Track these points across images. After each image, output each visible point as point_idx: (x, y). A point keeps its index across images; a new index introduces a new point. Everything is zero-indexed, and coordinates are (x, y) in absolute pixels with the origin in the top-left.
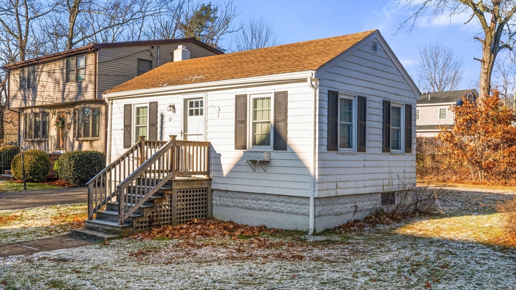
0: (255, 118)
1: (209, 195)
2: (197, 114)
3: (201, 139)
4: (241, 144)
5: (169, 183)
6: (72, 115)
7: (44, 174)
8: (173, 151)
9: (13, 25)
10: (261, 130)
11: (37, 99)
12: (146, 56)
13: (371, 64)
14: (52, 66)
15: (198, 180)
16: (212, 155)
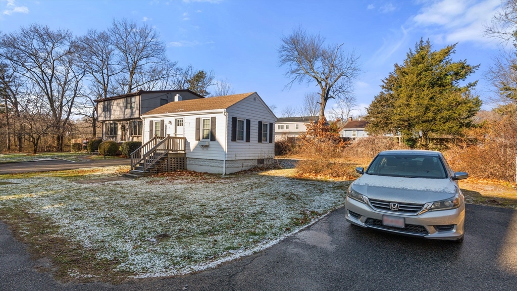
0: (204, 127)
1: (185, 160)
2: (181, 125)
3: (182, 136)
4: (198, 138)
5: (167, 155)
6: (129, 125)
7: (114, 152)
8: (168, 141)
9: (100, 79)
10: (206, 132)
11: (112, 116)
12: (165, 97)
13: (253, 106)
14: (119, 101)
15: (180, 154)
16: (186, 143)
